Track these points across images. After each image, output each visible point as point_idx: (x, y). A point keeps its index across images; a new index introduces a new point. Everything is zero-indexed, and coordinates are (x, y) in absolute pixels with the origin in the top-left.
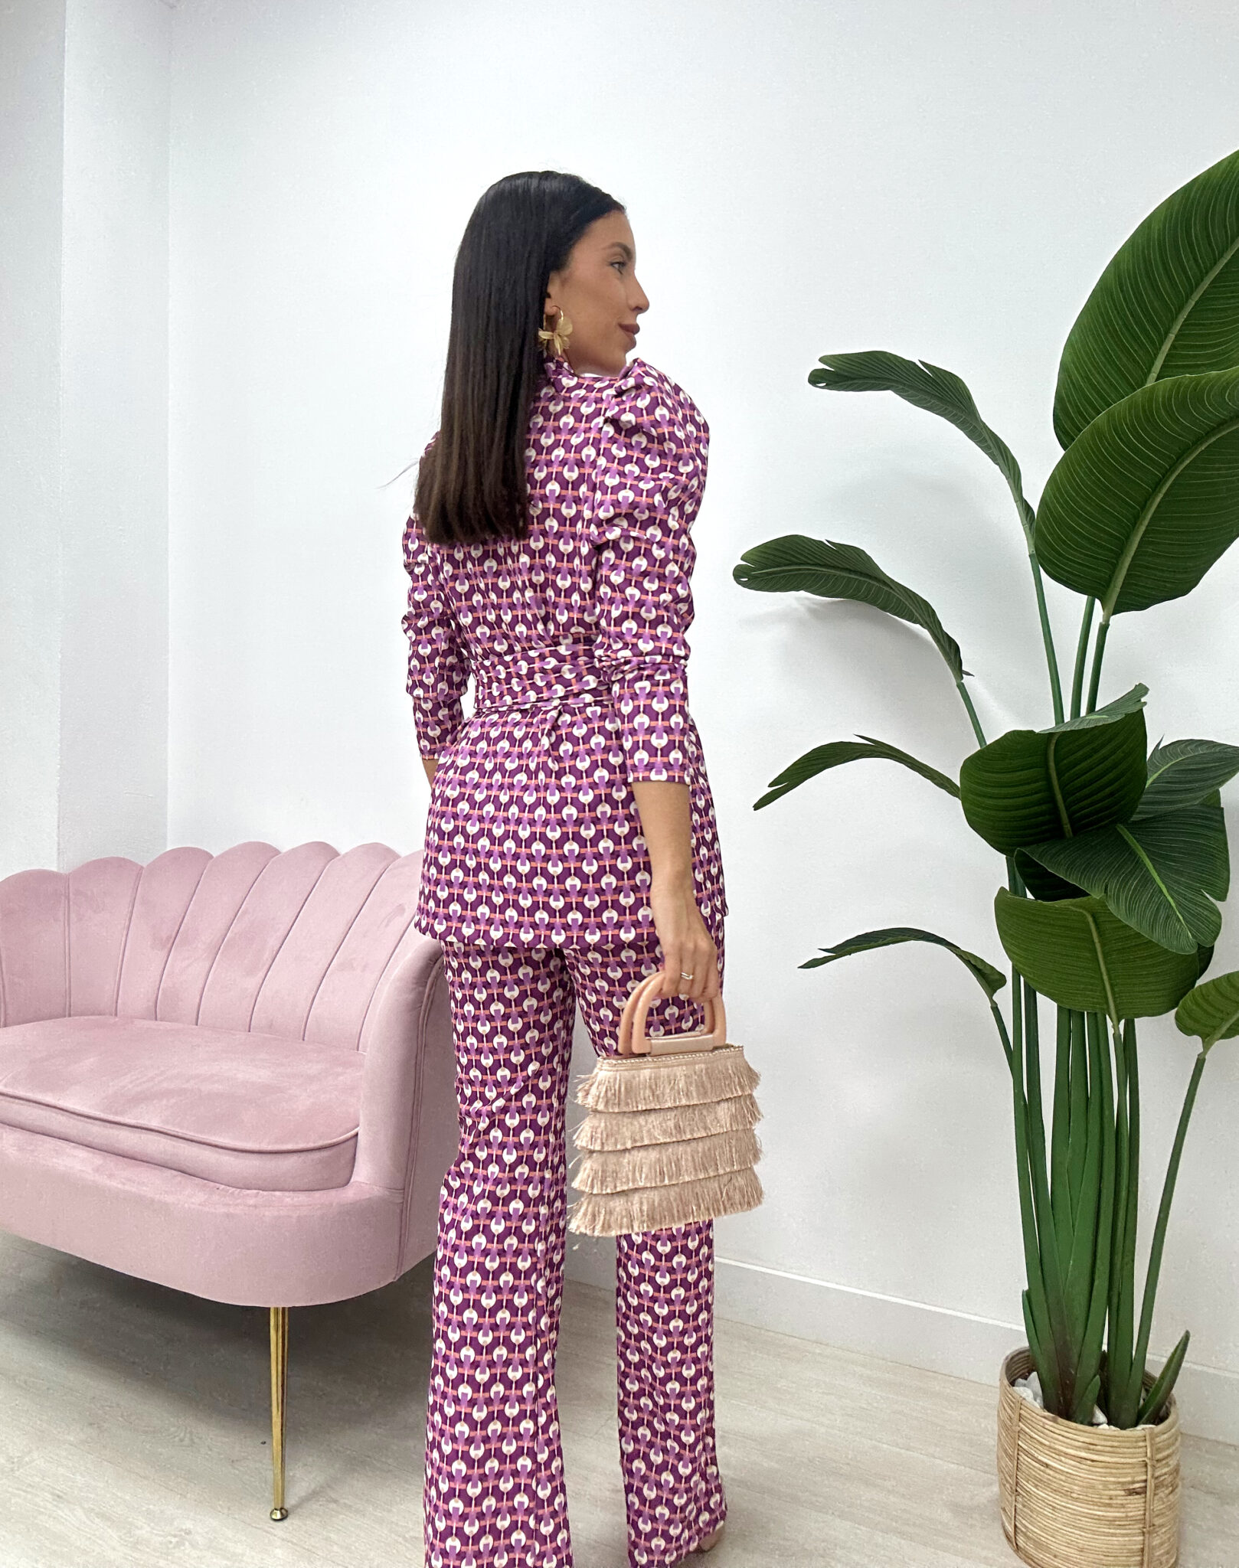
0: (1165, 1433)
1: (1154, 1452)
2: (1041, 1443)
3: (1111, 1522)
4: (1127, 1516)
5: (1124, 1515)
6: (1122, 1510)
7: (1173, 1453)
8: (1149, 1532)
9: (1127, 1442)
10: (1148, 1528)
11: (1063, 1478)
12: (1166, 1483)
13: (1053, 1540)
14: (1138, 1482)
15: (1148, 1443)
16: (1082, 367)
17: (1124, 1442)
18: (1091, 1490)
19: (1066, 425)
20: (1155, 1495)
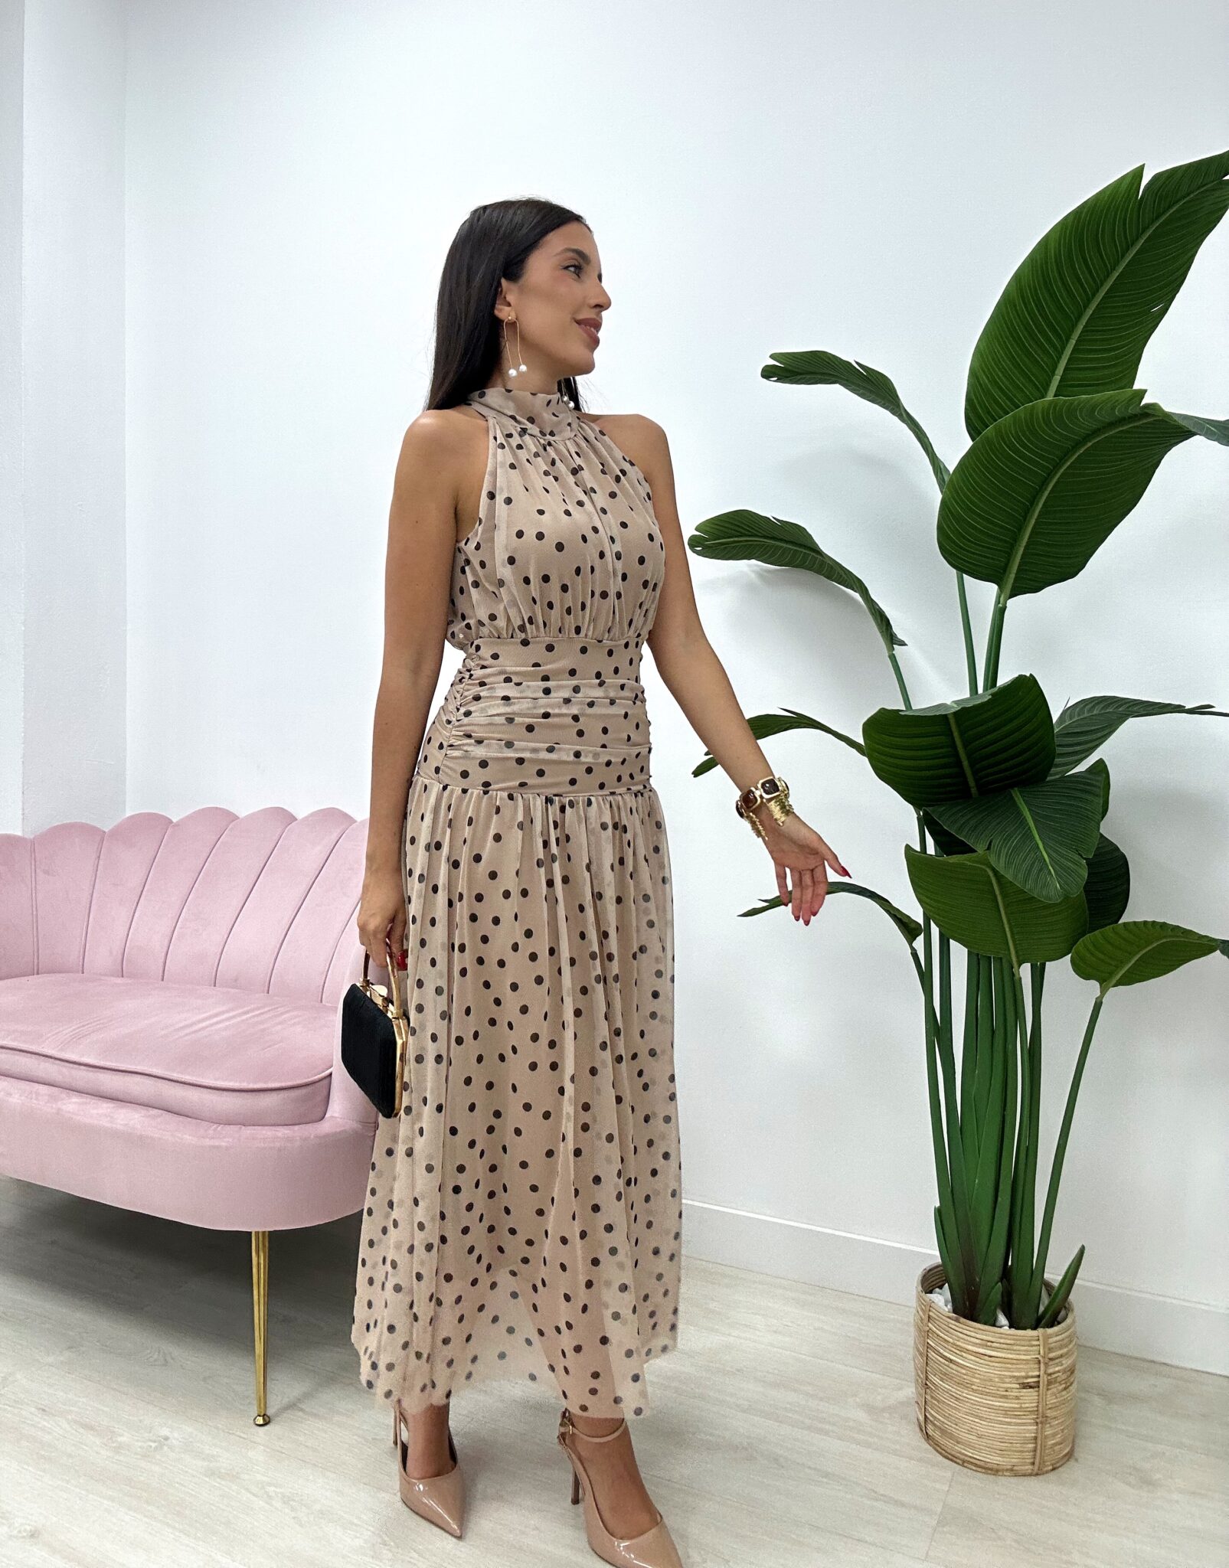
0: (1057, 1336)
1: (1046, 1350)
2: (946, 1340)
3: (1006, 1412)
4: (1021, 1407)
5: (1016, 1406)
6: (1017, 1401)
7: (1067, 1354)
8: (1042, 1423)
9: (1024, 1340)
10: (1041, 1419)
11: (964, 1371)
12: (1059, 1379)
13: (957, 1427)
14: (1032, 1377)
15: (1041, 1342)
16: (989, 369)
17: (1020, 1340)
18: (987, 1382)
19: (975, 422)
20: (1048, 1390)
